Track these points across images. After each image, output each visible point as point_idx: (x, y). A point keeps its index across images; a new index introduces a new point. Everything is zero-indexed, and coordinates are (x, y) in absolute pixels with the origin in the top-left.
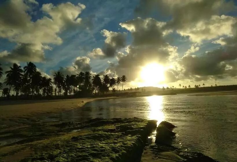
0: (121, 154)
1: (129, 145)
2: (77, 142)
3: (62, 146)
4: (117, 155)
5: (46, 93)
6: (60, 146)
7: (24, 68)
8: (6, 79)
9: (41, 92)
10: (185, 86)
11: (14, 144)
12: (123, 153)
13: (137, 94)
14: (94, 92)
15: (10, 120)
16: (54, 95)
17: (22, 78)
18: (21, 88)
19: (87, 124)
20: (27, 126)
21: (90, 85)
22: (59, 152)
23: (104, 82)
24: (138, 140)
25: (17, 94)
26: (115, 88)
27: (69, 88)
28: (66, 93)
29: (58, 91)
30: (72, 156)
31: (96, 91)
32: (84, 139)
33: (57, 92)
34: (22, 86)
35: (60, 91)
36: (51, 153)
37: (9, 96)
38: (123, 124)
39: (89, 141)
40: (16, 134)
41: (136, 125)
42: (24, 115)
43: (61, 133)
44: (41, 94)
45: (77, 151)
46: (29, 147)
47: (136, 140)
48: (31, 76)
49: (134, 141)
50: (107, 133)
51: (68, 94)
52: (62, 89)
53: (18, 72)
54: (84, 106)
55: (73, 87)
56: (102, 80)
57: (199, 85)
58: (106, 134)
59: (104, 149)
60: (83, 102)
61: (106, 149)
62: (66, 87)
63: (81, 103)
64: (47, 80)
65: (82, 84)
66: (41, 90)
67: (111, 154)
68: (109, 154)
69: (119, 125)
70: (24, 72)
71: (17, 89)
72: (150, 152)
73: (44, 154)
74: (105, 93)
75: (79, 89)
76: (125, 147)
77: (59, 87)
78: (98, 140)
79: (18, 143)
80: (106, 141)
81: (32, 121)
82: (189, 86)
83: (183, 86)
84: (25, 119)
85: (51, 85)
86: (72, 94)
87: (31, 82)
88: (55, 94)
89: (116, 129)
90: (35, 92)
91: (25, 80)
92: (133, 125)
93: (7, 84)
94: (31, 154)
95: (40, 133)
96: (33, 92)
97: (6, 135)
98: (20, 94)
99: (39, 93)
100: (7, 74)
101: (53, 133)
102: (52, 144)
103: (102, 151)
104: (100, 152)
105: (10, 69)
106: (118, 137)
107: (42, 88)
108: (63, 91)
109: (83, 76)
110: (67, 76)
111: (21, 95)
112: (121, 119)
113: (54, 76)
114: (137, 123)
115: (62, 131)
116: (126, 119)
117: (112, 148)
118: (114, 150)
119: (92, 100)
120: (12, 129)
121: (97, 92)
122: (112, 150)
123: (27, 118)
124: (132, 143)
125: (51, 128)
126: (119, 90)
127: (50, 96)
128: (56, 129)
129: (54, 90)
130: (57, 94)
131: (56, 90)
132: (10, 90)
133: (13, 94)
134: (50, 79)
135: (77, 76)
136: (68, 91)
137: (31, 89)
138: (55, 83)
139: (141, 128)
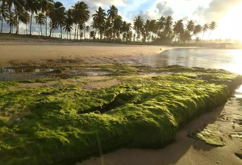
0: (203, 96)
1: (213, 91)
2: (157, 81)
3: (144, 82)
4: (199, 97)
5: (125, 38)
6: (141, 82)
7: (108, 12)
8: (93, 22)
9: (121, 36)
11: (104, 75)
12: (205, 97)
13: (227, 46)
14: (174, 40)
15: (97, 58)
16: (132, 40)
17: (106, 22)
18: (104, 31)
19: (166, 69)
20: (111, 64)
21: (171, 32)
22: (141, 86)
23: (187, 29)
24: (224, 89)
25: (101, 37)
26: (199, 37)
27: (147, 35)
28: (144, 40)
29: (137, 36)
30: (153, 90)
31: (176, 39)
32: (164, 80)
33: (136, 38)
34: (105, 30)
35: (138, 37)
36: (135, 85)
37: (94, 38)
38: (206, 74)
39: (169, 82)
40: (103, 69)
41: (222, 76)
42: (108, 56)
43: (141, 73)
44: (121, 39)
45: (158, 88)
46: (116, 79)
47: (221, 89)
48: (113, 20)
49: (219, 89)
50: (188, 78)
51: (146, 41)
52: (141, 34)
53: (102, 15)
54: (162, 53)
55: (152, 33)
56: (185, 26)
58: (186, 79)
59: (185, 89)
60: (161, 49)
61: (187, 90)
62: (145, 33)
63: (159, 50)
64: (127, 24)
65: (161, 31)
66: (121, 35)
67: (192, 94)
68: (190, 94)
69: (201, 74)
70: (107, 15)
71: (101, 33)
72: (237, 104)
73: (129, 85)
74: (186, 42)
75: (158, 36)
76: (208, 92)
77: (138, 32)
78: (178, 83)
79: (106, 75)
80: (186, 84)
81: (115, 61)
84: (109, 59)
85: (130, 30)
86: (150, 40)
87: (113, 26)
88: (134, 39)
89: (197, 77)
90: (116, 37)
91: (108, 24)
92: (219, 75)
93: (93, 28)
94: (118, 83)
95: (123, 71)
96: (114, 36)
97: (96, 69)
98: (103, 38)
99: (119, 38)
100: (94, 17)
101: (134, 72)
102: (135, 79)
103: (183, 90)
104: (181, 91)
105: (95, 13)
106: (200, 83)
107: (122, 33)
108: (141, 37)
109: (164, 21)
110: (146, 21)
111: (105, 38)
112: (203, 68)
113: (134, 20)
114: (224, 75)
115: (141, 72)
116: (209, 70)
117: (193, 90)
118: (196, 92)
119: (170, 48)
120: (100, 65)
121: (177, 41)
122: (194, 92)
123: (110, 59)
124: (217, 90)
125: (132, 68)
126: (203, 40)
127: (129, 41)
128: (136, 70)
129: (132, 35)
130: (136, 40)
131: (135, 35)
132: (95, 34)
133: (98, 37)
134: (130, 24)
135: (157, 21)
136: (147, 37)
137: (113, 33)
138: (135, 28)
139: (229, 79)
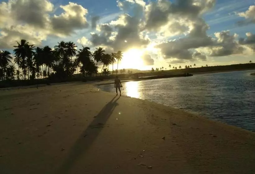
10: (175, 67)
28: (33, 77)
51: (36, 78)
57: (191, 66)
82: (180, 67)
83: (174, 67)
88: (18, 77)
127: (10, 80)
130: (21, 78)
